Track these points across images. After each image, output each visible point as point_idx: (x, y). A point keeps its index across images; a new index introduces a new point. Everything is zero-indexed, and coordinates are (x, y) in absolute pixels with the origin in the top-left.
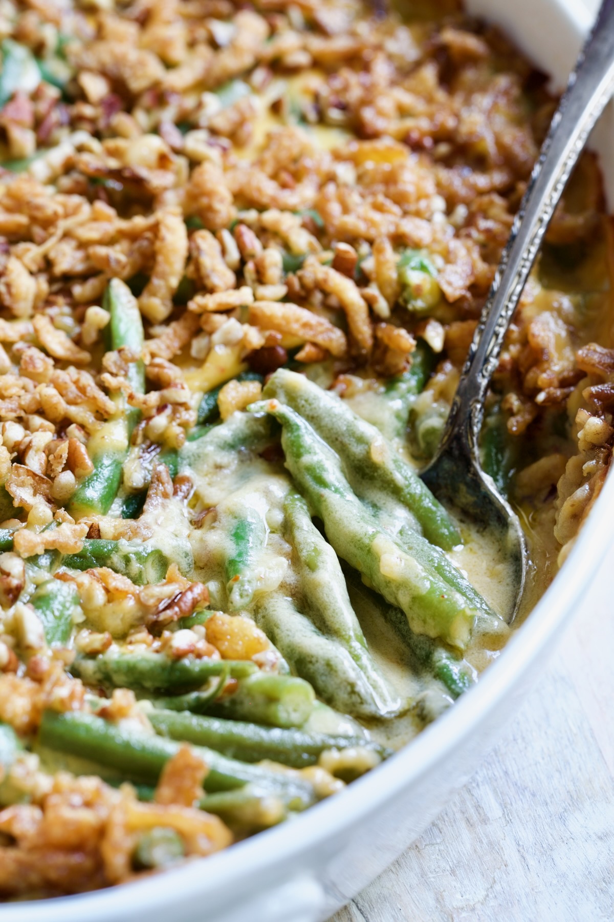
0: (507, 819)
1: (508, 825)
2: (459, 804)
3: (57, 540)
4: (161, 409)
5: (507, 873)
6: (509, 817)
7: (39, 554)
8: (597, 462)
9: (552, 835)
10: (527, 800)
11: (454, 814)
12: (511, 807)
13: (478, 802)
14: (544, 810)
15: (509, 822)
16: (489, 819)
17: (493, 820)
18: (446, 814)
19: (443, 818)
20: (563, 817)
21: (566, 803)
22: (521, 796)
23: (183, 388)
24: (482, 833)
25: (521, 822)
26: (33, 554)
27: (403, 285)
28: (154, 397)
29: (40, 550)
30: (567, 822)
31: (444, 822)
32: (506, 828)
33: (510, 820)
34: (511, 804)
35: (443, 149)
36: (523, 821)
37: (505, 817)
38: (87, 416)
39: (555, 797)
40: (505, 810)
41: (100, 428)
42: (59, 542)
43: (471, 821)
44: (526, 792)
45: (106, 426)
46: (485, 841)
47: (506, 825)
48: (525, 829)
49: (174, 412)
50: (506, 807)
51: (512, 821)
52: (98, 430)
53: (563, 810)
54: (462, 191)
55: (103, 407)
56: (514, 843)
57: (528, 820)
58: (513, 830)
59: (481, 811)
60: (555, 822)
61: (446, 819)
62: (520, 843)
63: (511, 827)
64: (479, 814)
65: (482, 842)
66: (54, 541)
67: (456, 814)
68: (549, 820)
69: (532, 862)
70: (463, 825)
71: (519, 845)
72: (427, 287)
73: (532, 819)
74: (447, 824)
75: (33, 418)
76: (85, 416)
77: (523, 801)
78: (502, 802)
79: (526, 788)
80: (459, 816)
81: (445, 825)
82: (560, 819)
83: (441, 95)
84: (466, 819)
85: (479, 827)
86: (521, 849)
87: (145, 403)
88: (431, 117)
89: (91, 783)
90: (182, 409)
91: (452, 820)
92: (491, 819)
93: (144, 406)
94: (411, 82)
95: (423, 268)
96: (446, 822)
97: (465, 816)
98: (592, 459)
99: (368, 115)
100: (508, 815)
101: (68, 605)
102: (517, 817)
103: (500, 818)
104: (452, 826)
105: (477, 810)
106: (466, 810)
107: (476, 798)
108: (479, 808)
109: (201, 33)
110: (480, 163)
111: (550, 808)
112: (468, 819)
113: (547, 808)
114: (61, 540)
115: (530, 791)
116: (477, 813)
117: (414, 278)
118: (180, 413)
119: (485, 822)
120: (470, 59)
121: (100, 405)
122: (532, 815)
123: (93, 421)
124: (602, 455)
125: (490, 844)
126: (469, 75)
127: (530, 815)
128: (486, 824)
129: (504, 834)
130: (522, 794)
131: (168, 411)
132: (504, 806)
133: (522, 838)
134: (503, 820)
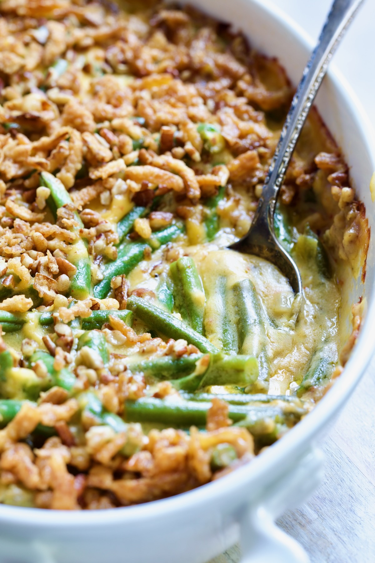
0: (322, 518)
1: (323, 521)
2: (291, 516)
3: (79, 311)
4: (98, 236)
5: (334, 548)
6: (322, 517)
7: (72, 319)
8: (354, 211)
9: (350, 521)
10: (329, 505)
11: (291, 522)
12: (321, 511)
13: (302, 512)
14: (340, 508)
15: (324, 519)
16: (311, 520)
17: (314, 521)
18: (287, 523)
19: (286, 526)
20: (352, 510)
21: (351, 501)
22: (324, 504)
23: (106, 222)
24: (311, 529)
25: (330, 518)
26: (70, 320)
27: (205, 140)
28: (93, 230)
29: (73, 318)
30: (355, 512)
31: (287, 528)
32: (323, 523)
33: (324, 518)
34: (320, 509)
35: (186, 74)
36: (331, 517)
37: (320, 517)
38: (62, 244)
39: (343, 499)
40: (319, 513)
41: (71, 249)
42: (81, 312)
43: (302, 524)
44: (326, 501)
45: (73, 246)
46: (314, 533)
47: (323, 522)
48: (334, 521)
49: (106, 236)
50: (318, 512)
51: (325, 518)
52: (71, 250)
53: (351, 506)
54: (208, 93)
55: (68, 237)
56: (331, 531)
57: (334, 516)
58: (328, 523)
59: (305, 517)
60: (349, 514)
61: (288, 526)
62: (335, 530)
63: (325, 522)
64: (305, 519)
65: (313, 535)
66: (78, 311)
67: (292, 522)
68: (345, 513)
69: (345, 539)
70: (298, 527)
71: (334, 531)
72: (218, 140)
73: (336, 515)
74: (289, 529)
75: (31, 252)
76: (61, 244)
77: (327, 506)
78: (315, 509)
79: (325, 498)
80: (294, 522)
81: (288, 529)
82: (351, 511)
83: (172, 47)
84: (299, 523)
85: (308, 527)
86: (336, 533)
87: (89, 234)
88: (172, 59)
89: (170, 433)
90: (109, 234)
91: (291, 526)
92: (312, 520)
93: (89, 236)
94: (152, 43)
95: (212, 130)
96: (288, 528)
97: (298, 522)
98: (350, 210)
99: (139, 64)
100: (321, 516)
101: (103, 342)
102: (327, 516)
103: (317, 518)
104: (293, 529)
105: (303, 517)
106: (297, 518)
107: (300, 510)
108: (304, 516)
109: (27, 38)
110: (209, 77)
111: (343, 507)
112: (300, 523)
113: (342, 507)
114: (81, 310)
115: (328, 499)
116: (303, 518)
117: (210, 135)
118: (109, 236)
119: (310, 523)
120: (179, 24)
121: (66, 236)
122: (335, 513)
123: (65, 246)
124: (355, 207)
125: (317, 534)
126: (183, 33)
127: (333, 513)
128: (311, 524)
129: (323, 527)
130: (324, 502)
131: (103, 237)
132: (316, 511)
133: (334, 527)
134: (320, 519)
